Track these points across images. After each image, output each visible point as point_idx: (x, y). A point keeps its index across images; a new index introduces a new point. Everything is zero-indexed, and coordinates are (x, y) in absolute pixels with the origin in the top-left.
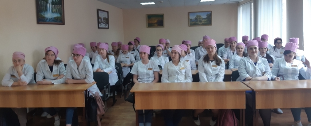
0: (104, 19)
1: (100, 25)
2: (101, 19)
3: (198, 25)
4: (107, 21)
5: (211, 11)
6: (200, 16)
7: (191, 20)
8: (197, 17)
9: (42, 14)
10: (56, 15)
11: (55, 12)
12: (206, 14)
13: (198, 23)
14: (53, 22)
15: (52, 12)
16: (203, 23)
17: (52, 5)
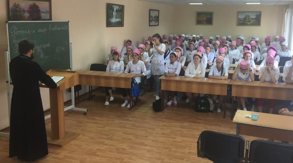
0: (155, 17)
1: (150, 23)
2: (152, 17)
3: (247, 25)
4: (157, 19)
5: (261, 12)
6: (249, 16)
7: (239, 19)
8: (246, 16)
9: (110, 20)
10: (118, 20)
11: (117, 18)
12: (255, 14)
13: (246, 23)
14: (116, 25)
15: (116, 18)
16: (251, 23)
17: (116, 12)
